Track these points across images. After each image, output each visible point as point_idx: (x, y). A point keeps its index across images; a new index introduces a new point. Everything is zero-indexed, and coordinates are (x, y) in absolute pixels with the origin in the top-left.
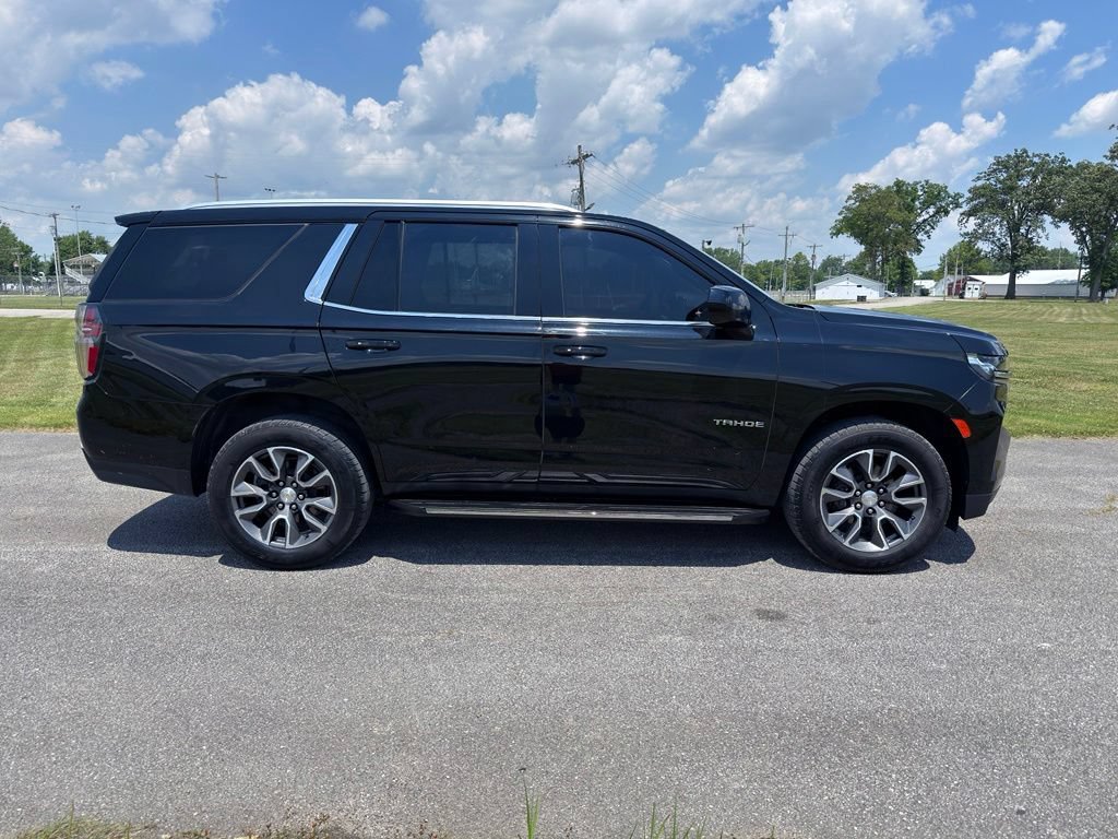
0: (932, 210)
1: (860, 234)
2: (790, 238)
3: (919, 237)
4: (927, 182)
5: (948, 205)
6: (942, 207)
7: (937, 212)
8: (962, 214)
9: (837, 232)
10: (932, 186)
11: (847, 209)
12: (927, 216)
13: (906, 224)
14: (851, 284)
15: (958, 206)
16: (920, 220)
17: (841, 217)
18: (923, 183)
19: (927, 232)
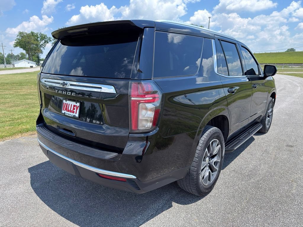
0: (43, 41)
1: (23, 47)
2: (4, 47)
3: (41, 49)
4: (41, 33)
5: (48, 40)
6: (46, 41)
7: (45, 42)
8: (52, 43)
9: (16, 46)
10: (42, 34)
11: (18, 39)
12: (42, 43)
13: (37, 45)
14: (26, 62)
15: (50, 41)
16: (41, 44)
17: (16, 41)
18: (39, 33)
19: (43, 48)
